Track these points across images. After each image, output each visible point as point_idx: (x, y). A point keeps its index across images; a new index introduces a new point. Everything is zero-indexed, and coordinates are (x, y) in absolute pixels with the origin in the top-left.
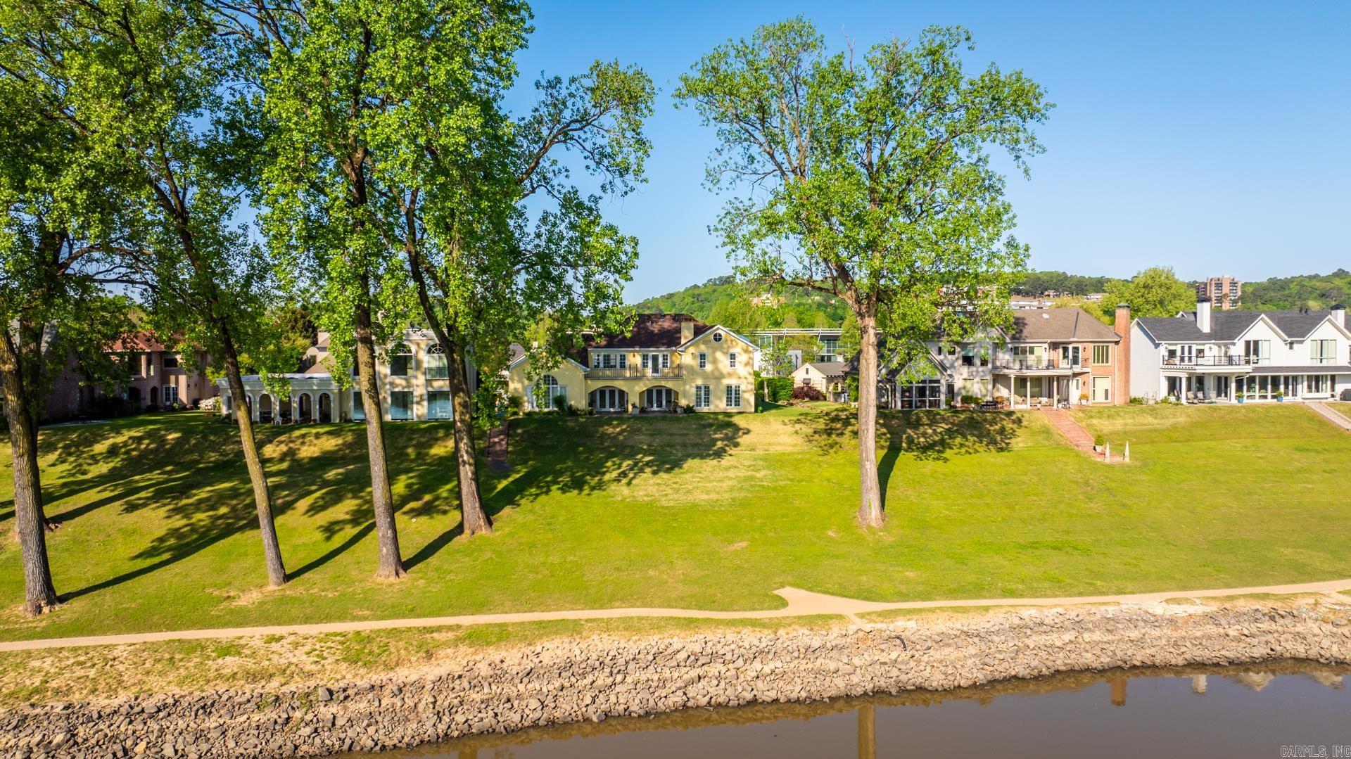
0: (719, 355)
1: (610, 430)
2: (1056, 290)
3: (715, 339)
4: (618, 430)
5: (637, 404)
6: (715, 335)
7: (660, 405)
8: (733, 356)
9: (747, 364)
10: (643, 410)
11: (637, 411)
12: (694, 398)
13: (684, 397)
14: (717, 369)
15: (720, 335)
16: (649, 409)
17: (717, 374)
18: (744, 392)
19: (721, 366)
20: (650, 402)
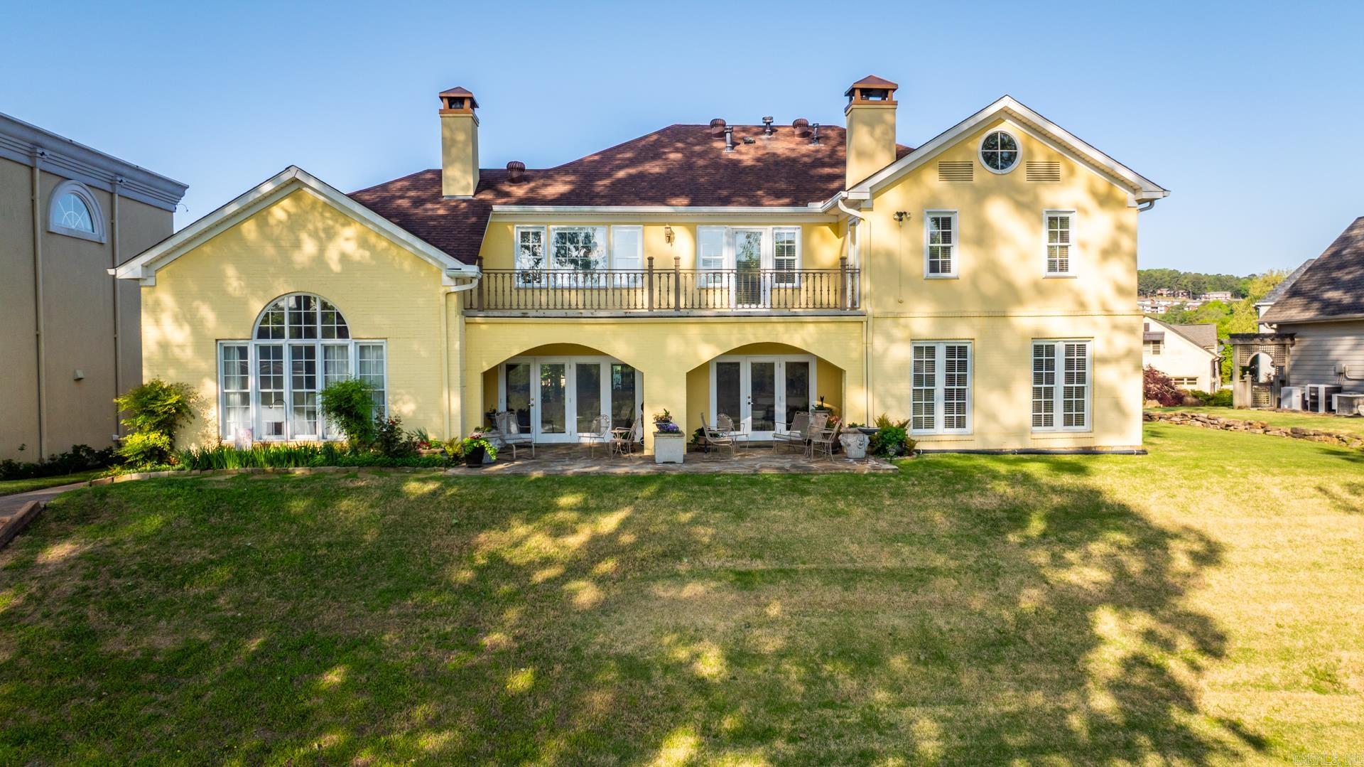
0: (999, 212)
1: (539, 543)
2: (1170, 288)
3: (990, 159)
4: (574, 541)
5: (679, 419)
6: (990, 142)
7: (765, 420)
8: (1058, 224)
9: (1110, 252)
10: (700, 444)
11: (676, 448)
12: (906, 387)
13: (866, 382)
14: (993, 268)
15: (1008, 143)
16: (727, 437)
17: (990, 285)
18: (1104, 361)
19: (1005, 256)
20: (729, 406)
